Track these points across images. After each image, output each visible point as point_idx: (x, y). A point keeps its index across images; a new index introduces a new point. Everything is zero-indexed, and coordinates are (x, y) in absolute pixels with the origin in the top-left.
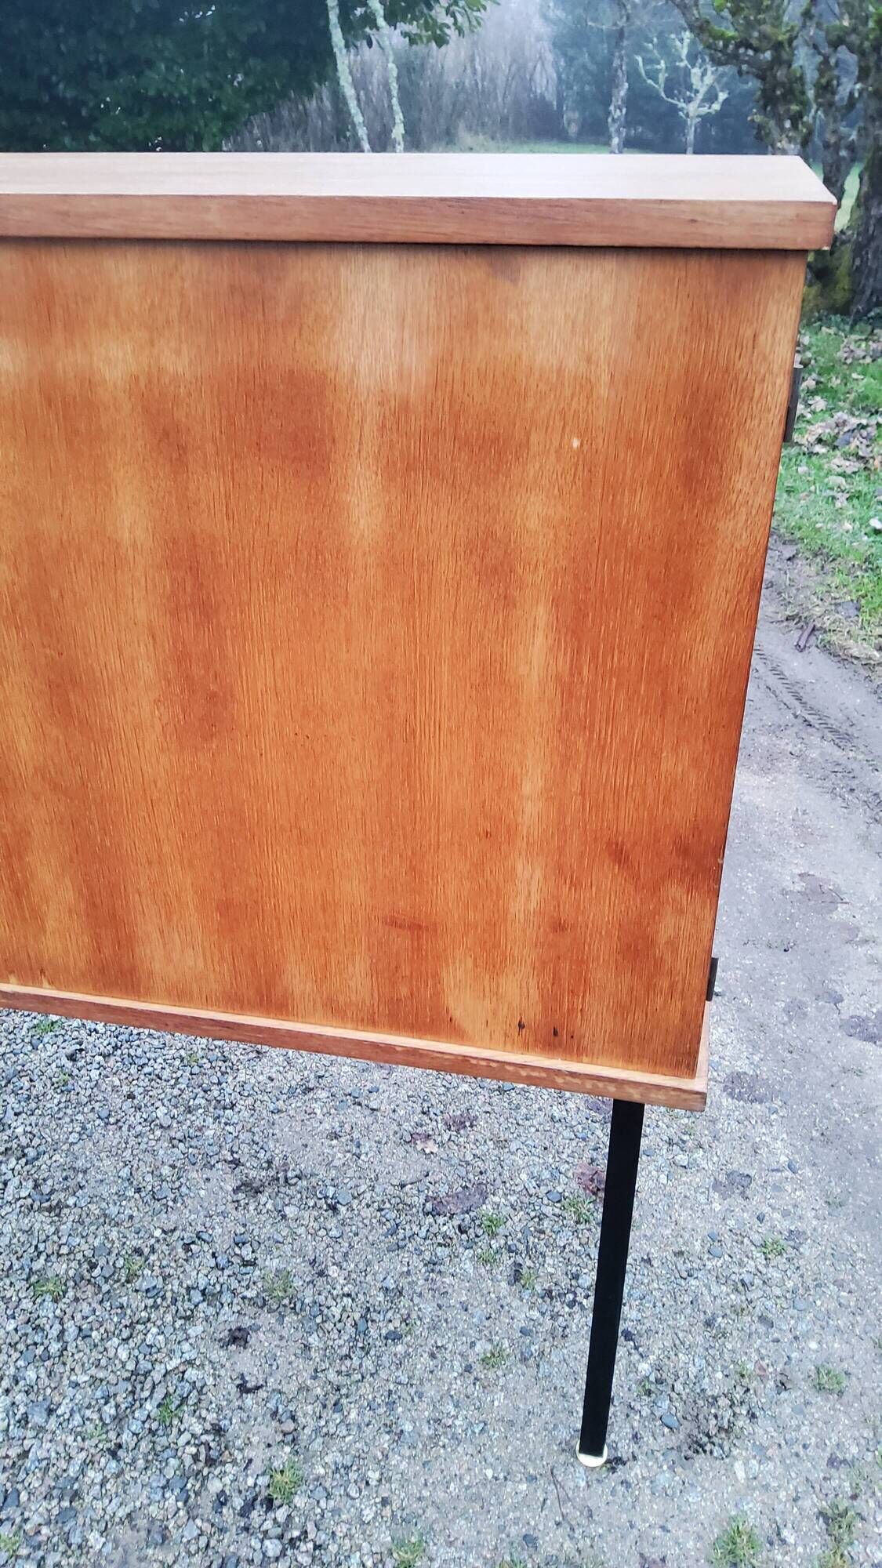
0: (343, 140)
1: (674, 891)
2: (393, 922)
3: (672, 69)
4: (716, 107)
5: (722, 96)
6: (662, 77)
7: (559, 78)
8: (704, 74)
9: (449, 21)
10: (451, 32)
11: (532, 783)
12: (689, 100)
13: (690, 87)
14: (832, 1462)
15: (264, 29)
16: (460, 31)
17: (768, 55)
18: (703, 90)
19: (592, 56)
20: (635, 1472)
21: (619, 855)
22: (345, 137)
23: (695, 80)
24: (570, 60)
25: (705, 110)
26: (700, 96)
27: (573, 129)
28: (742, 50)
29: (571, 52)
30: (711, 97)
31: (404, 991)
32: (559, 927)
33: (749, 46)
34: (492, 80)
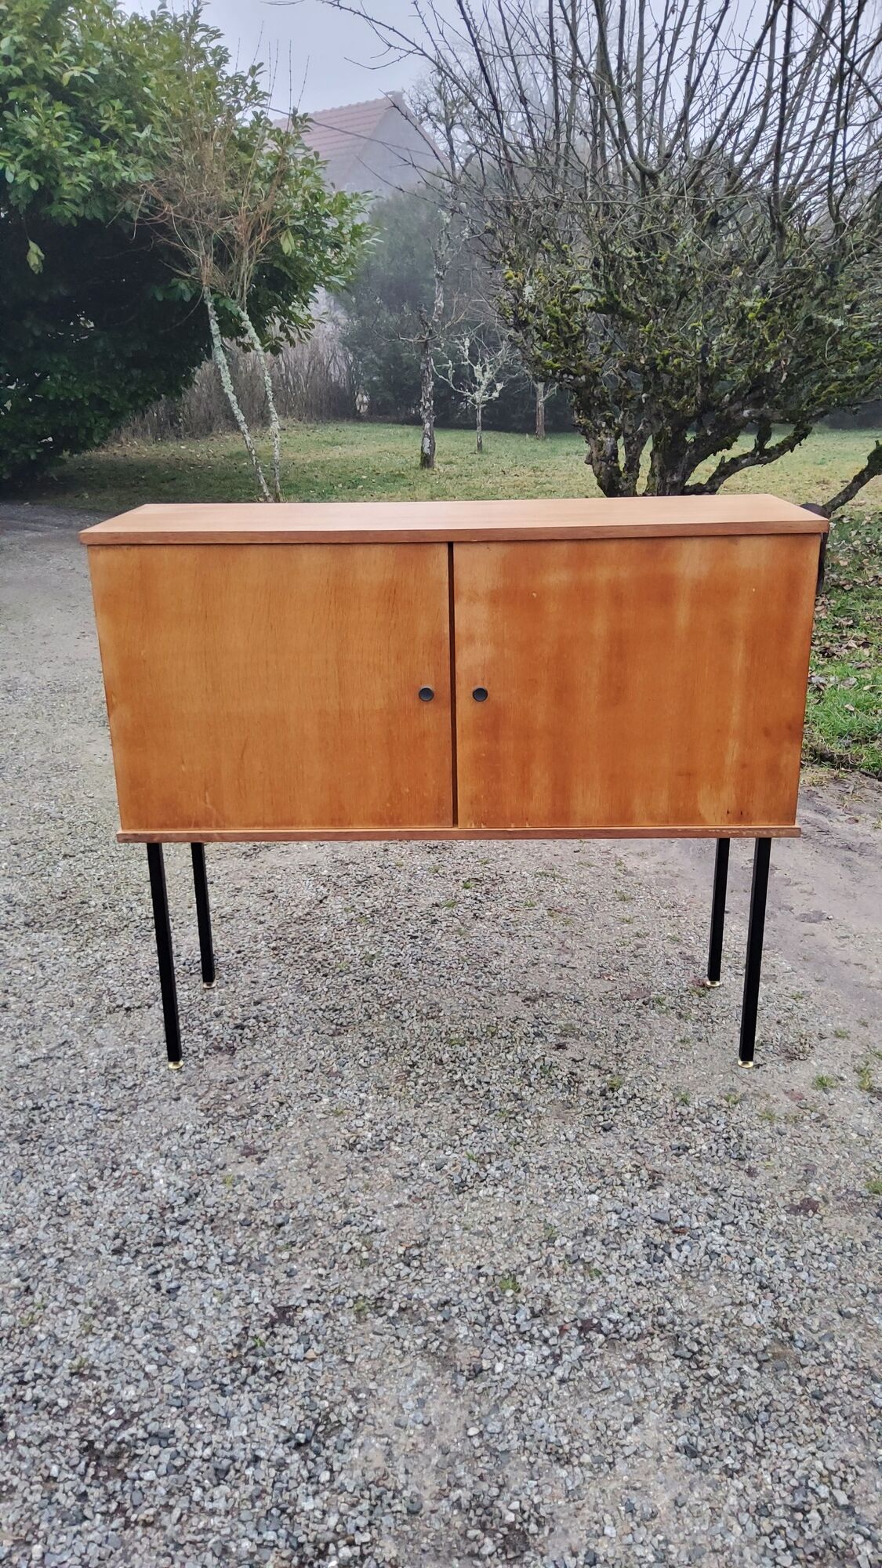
0: (176, 425)
1: (787, 744)
2: (680, 774)
3: (458, 368)
4: (496, 394)
5: (499, 386)
6: (450, 373)
7: (349, 368)
8: (484, 370)
9: (283, 335)
10: (285, 344)
11: (736, 709)
12: (472, 391)
13: (474, 380)
14: (853, 1056)
15: (146, 348)
16: (292, 343)
17: (583, 378)
18: (485, 382)
19: (378, 354)
20: (768, 1067)
21: (767, 733)
22: (178, 422)
23: (478, 375)
24: (359, 356)
25: (487, 397)
26: (483, 387)
27: (364, 409)
28: (565, 376)
29: (360, 350)
30: (491, 387)
31: (681, 804)
32: (744, 766)
33: (570, 373)
34: (296, 374)
